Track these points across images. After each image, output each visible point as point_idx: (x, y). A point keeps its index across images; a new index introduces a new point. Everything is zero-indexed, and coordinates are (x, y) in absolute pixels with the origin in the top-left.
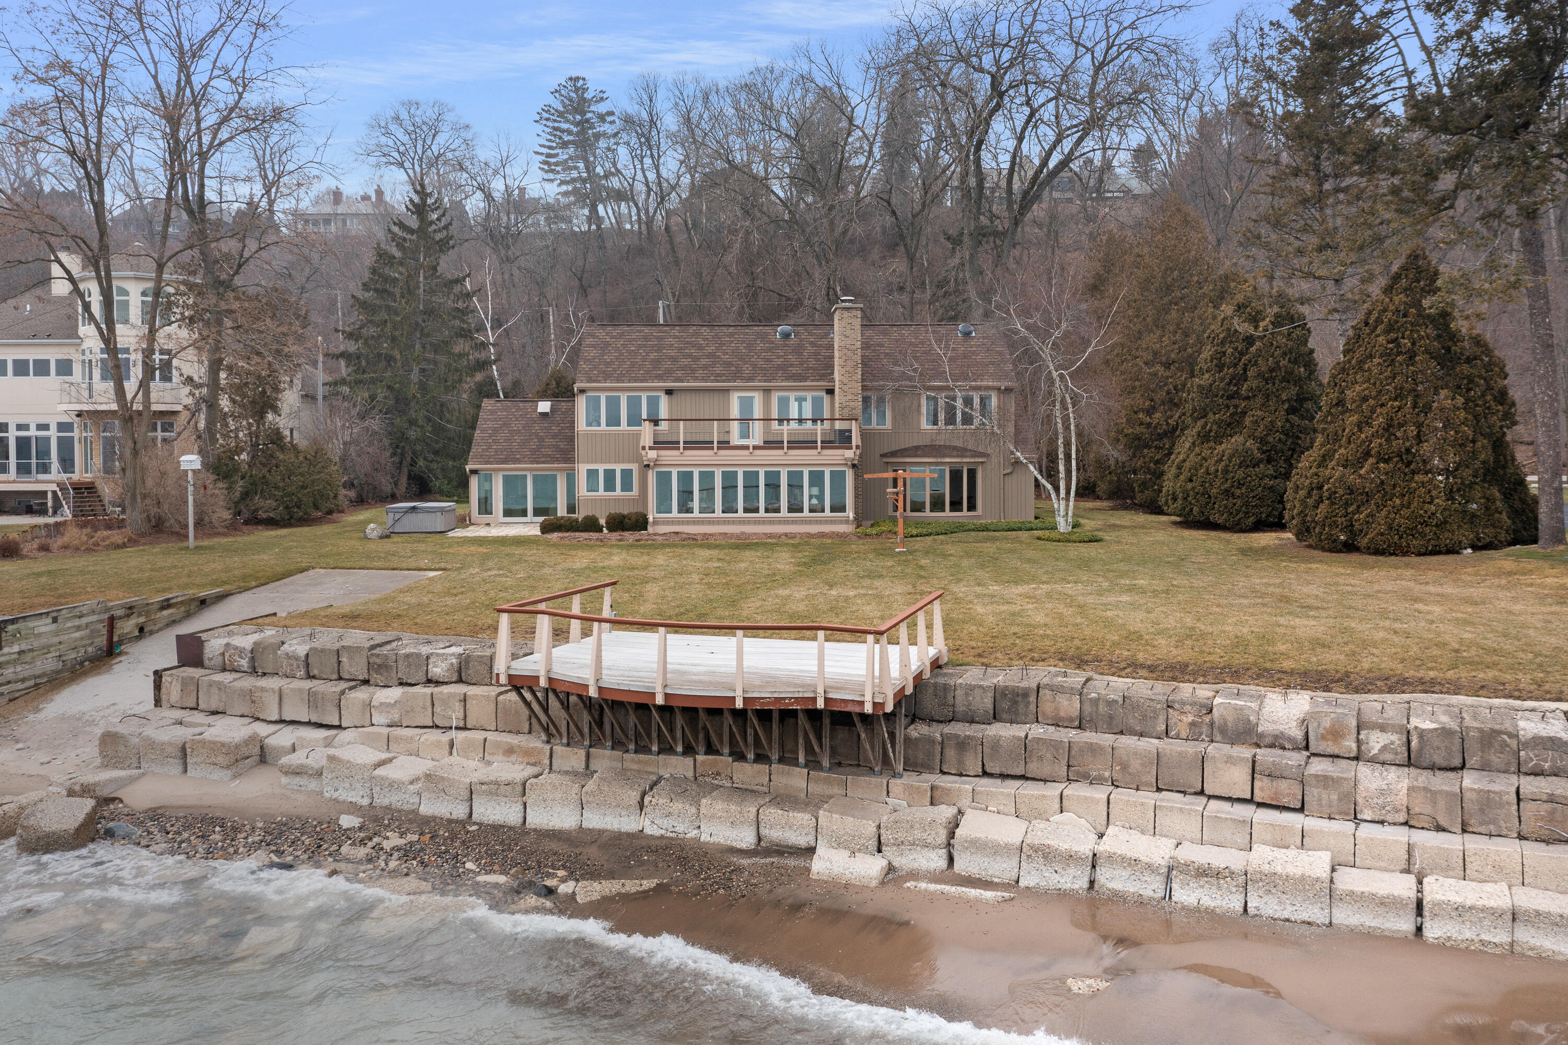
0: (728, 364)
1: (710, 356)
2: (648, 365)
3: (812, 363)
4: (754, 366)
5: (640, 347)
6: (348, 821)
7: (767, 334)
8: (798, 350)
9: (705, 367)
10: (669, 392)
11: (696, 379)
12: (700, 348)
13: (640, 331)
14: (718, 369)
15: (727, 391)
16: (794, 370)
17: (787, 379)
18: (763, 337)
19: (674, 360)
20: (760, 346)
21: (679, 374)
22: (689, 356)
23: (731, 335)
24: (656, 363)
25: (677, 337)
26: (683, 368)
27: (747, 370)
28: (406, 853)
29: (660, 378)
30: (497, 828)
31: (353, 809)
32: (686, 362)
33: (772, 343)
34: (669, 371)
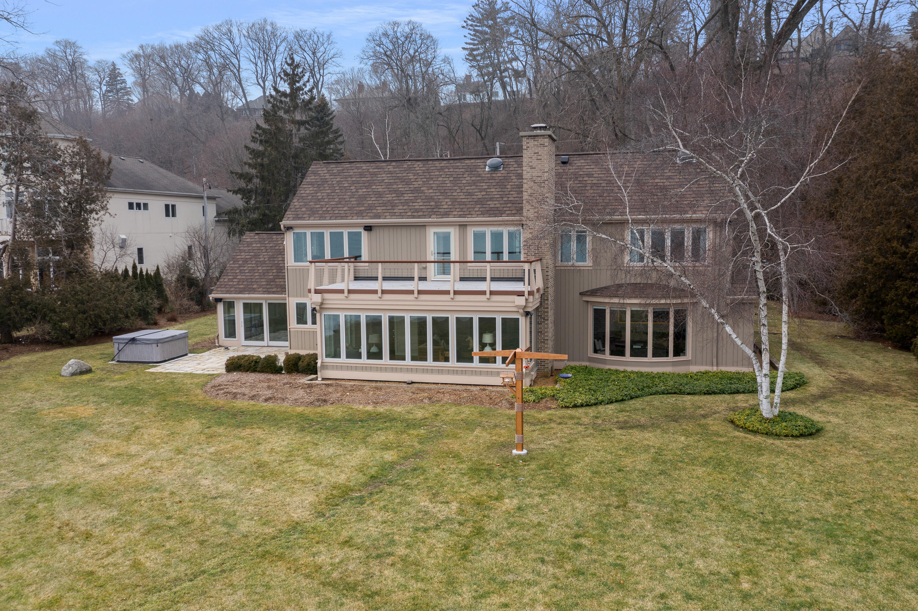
0: (429, 199)
1: (417, 190)
2: (354, 201)
3: (513, 196)
4: (454, 201)
5: (353, 183)
7: (477, 167)
8: (503, 182)
9: (406, 203)
10: (368, 228)
11: (393, 215)
12: (408, 182)
13: (357, 168)
14: (418, 204)
15: (423, 226)
16: (492, 204)
17: (483, 214)
18: (471, 170)
19: (379, 195)
20: (466, 179)
21: (380, 210)
22: (395, 191)
23: (442, 169)
24: (364, 197)
25: (390, 173)
26: (384, 204)
27: (446, 204)
29: (360, 214)
33: (479, 175)
34: (371, 208)
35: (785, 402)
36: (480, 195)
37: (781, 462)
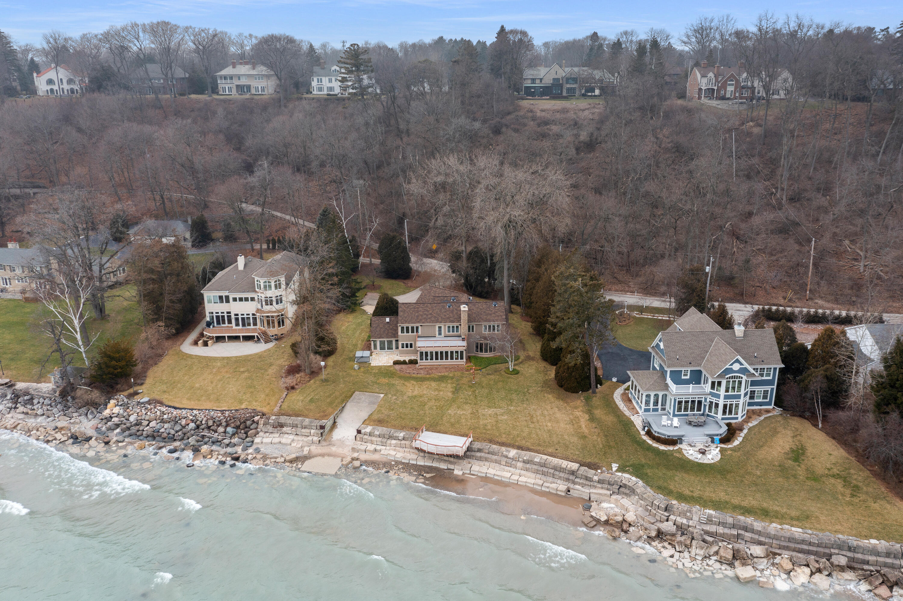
0: (435, 317)
1: (431, 314)
2: (415, 318)
3: (456, 316)
4: (441, 318)
5: (413, 311)
6: (393, 463)
7: (445, 306)
8: (452, 312)
9: (430, 318)
10: (421, 326)
11: (427, 322)
12: (428, 311)
13: (412, 305)
14: (433, 319)
15: (435, 325)
16: (451, 319)
17: (450, 321)
18: (443, 307)
19: (422, 316)
20: (443, 310)
21: (423, 320)
22: (425, 314)
23: (435, 307)
24: (418, 316)
25: (422, 307)
26: (425, 318)
28: (403, 468)
29: (419, 322)
30: (413, 464)
31: (393, 461)
32: (425, 316)
33: (446, 309)
34: (421, 320)
35: (514, 365)
36: (448, 316)
37: (512, 380)
